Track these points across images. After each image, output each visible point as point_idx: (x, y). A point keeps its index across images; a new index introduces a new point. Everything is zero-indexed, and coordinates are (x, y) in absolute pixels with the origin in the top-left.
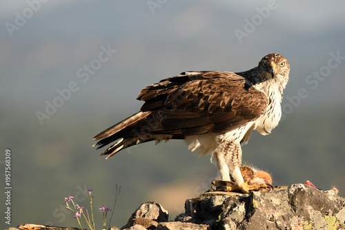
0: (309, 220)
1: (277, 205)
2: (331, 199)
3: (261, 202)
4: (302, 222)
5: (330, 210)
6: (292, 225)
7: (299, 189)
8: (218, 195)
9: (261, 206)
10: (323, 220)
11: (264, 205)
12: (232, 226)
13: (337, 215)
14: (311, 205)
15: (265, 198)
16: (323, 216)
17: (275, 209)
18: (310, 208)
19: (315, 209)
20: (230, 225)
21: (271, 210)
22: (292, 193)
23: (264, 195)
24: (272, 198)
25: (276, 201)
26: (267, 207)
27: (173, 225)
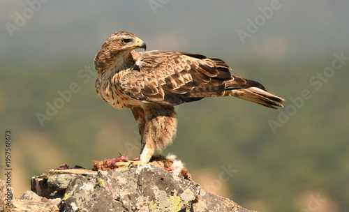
0: (155, 199)
1: (123, 185)
2: (176, 179)
3: (108, 181)
4: (147, 202)
5: (175, 191)
6: (137, 204)
7: (145, 169)
8: (64, 173)
9: (108, 185)
10: (168, 200)
11: (110, 184)
12: (79, 204)
13: (182, 195)
14: (157, 184)
15: (112, 177)
16: (168, 196)
17: (121, 187)
18: (155, 187)
19: (160, 189)
20: (76, 204)
21: (118, 189)
22: (139, 173)
23: (111, 175)
24: (119, 178)
25: (122, 180)
26: (113, 186)
27: (20, 203)
